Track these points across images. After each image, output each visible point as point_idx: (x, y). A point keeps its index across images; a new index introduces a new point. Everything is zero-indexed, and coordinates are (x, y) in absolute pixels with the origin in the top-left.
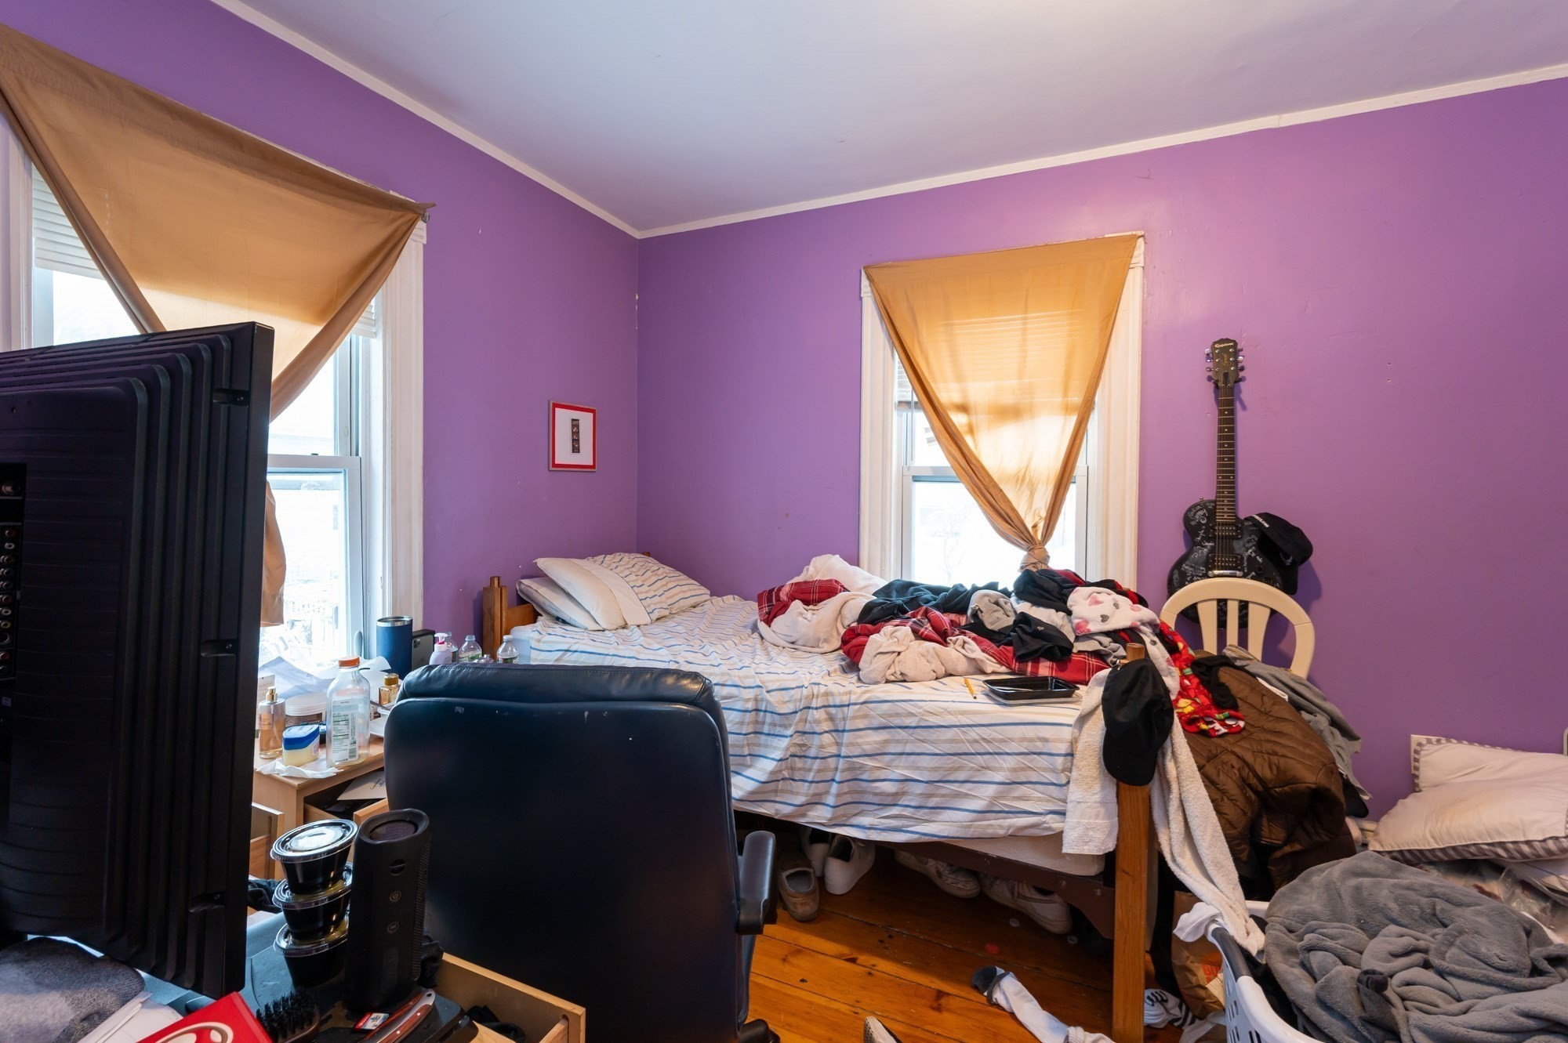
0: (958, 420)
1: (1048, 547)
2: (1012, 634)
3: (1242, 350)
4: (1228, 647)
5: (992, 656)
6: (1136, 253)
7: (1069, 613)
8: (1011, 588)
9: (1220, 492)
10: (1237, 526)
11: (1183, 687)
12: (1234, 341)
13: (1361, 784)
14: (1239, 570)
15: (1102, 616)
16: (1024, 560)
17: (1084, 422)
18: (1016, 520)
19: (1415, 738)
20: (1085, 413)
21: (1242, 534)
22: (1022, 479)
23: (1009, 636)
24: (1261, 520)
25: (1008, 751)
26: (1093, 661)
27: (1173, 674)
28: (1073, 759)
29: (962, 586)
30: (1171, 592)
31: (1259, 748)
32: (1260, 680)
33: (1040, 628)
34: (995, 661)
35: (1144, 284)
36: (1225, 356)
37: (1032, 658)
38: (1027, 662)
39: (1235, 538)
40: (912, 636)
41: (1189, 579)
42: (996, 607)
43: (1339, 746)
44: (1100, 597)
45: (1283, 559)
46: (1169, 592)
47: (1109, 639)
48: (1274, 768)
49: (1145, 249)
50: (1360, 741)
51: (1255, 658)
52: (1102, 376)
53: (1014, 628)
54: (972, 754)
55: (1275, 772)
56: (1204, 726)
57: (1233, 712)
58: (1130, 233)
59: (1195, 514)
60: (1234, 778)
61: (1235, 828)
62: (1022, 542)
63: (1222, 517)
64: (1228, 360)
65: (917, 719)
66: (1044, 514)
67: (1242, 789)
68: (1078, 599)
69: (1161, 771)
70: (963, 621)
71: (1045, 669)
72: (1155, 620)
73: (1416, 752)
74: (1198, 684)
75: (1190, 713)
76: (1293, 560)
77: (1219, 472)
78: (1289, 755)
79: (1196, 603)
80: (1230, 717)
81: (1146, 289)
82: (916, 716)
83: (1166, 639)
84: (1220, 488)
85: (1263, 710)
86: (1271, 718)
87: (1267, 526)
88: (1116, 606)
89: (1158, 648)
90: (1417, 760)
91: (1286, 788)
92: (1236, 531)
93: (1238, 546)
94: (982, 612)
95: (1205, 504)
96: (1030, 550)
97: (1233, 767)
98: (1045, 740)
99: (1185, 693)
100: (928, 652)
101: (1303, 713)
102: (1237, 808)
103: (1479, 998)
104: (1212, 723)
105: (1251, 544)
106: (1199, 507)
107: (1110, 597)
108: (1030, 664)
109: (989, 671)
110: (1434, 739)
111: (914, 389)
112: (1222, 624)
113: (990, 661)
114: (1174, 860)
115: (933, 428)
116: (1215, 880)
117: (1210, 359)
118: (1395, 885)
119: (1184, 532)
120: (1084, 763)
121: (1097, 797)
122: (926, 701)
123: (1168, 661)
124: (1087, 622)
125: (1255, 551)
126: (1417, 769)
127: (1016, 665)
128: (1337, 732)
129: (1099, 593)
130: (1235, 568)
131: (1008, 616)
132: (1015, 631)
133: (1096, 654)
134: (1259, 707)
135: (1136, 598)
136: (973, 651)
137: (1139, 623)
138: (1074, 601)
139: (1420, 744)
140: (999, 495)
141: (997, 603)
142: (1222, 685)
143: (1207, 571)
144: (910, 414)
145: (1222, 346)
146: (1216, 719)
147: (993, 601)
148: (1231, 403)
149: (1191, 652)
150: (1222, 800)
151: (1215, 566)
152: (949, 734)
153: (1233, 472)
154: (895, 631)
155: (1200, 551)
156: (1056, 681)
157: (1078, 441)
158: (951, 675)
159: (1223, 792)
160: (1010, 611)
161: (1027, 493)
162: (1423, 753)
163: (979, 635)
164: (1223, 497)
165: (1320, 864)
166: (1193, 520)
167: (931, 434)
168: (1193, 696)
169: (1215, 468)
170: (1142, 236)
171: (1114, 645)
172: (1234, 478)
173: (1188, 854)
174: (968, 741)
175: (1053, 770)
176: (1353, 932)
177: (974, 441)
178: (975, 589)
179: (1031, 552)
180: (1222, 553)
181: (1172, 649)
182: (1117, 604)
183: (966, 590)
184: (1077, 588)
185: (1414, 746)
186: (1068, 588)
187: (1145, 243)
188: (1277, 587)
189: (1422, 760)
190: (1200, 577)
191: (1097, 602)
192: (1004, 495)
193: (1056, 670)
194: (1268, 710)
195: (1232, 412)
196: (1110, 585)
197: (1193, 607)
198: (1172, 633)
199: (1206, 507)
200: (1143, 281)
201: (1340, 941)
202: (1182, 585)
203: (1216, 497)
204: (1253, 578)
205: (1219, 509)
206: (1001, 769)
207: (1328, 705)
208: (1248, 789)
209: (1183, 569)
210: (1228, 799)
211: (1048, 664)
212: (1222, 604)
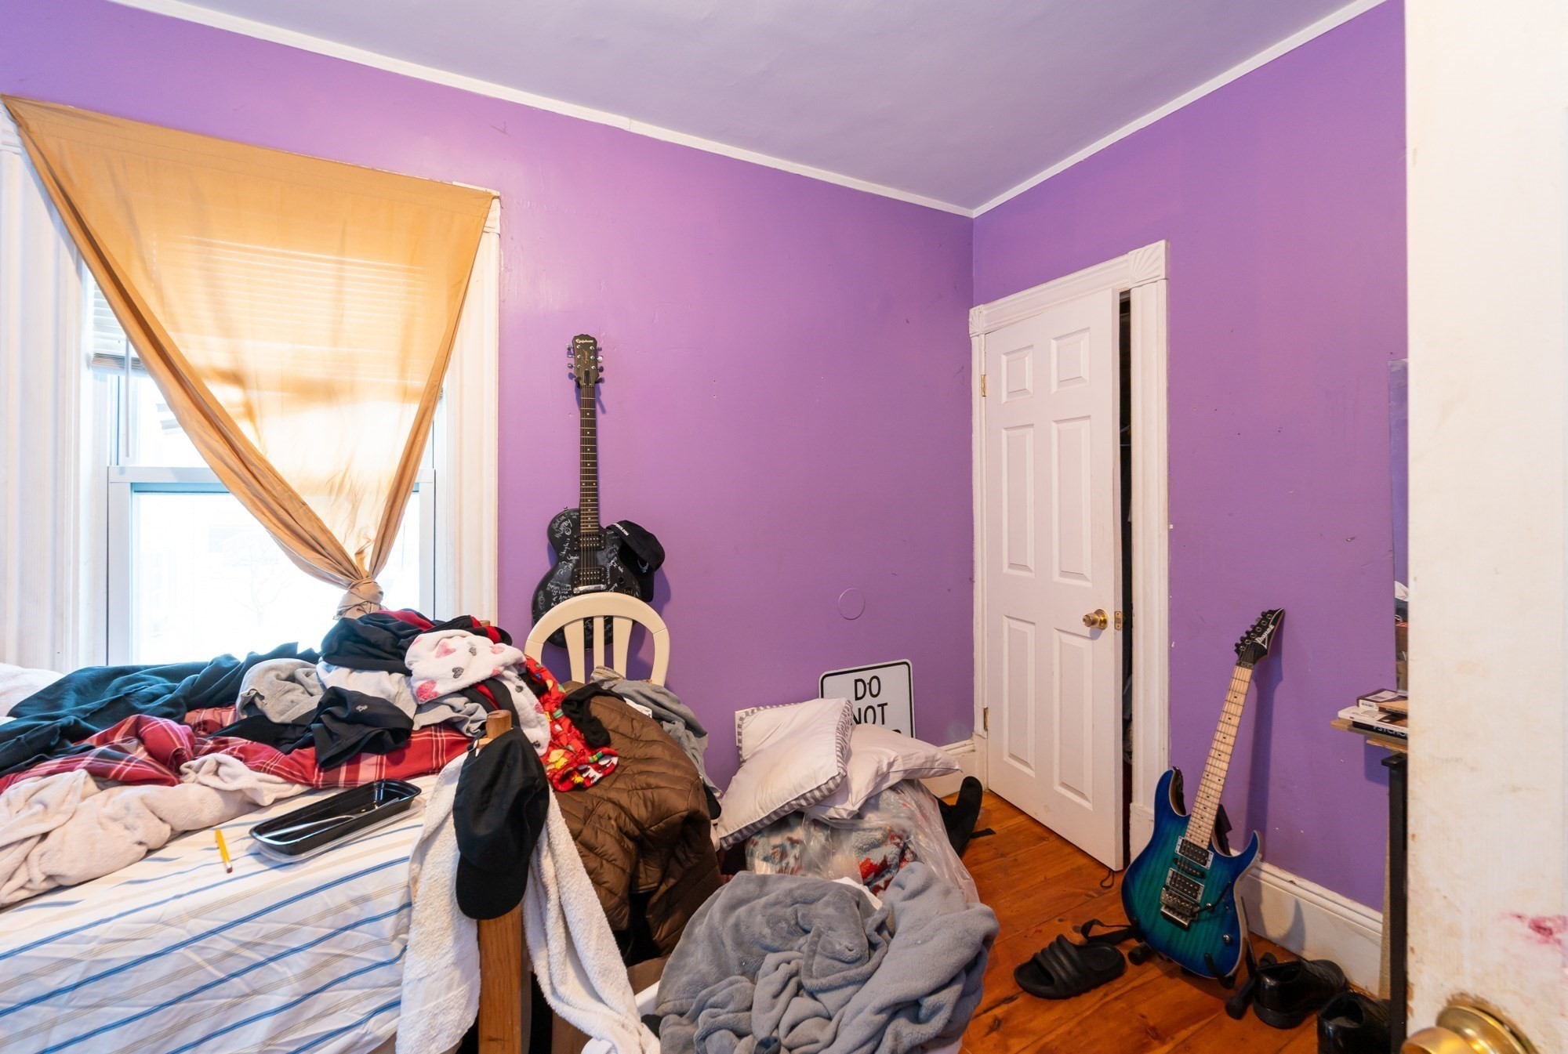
0: (225, 396)
1: (380, 579)
2: (314, 726)
3: (601, 349)
4: (595, 670)
5: (273, 773)
6: (491, 215)
7: (408, 673)
8: (318, 649)
9: (583, 500)
10: (600, 536)
11: (555, 736)
12: (593, 339)
13: (714, 784)
14: (603, 583)
15: (454, 670)
16: (343, 602)
17: (428, 413)
18: (330, 548)
19: (739, 713)
20: (430, 401)
21: (605, 543)
22: (336, 488)
23: (309, 730)
24: (621, 528)
25: (295, 945)
26: (444, 737)
27: (543, 723)
28: (411, 911)
29: (229, 658)
30: (536, 619)
31: (633, 784)
32: (629, 702)
33: (361, 708)
34: (280, 780)
35: (500, 255)
36: (586, 353)
37: (348, 757)
38: (340, 766)
39: (599, 549)
40: (92, 785)
41: (554, 599)
42: (289, 685)
43: (694, 748)
44: (452, 644)
45: (641, 566)
46: (534, 618)
47: (464, 699)
48: (649, 804)
49: (501, 214)
50: (707, 735)
51: (621, 676)
52: (452, 357)
53: (319, 715)
54: (221, 981)
55: (650, 809)
56: (578, 779)
57: (606, 749)
58: (484, 189)
59: (559, 526)
60: (612, 832)
61: (616, 895)
62: (339, 576)
63: (586, 527)
64: (589, 358)
65: (80, 967)
66: (373, 534)
67: (620, 842)
68: (422, 653)
69: (536, 873)
70: (228, 717)
71: (369, 770)
72: (521, 659)
73: (740, 726)
74: (570, 726)
75: (564, 768)
76: (649, 567)
77: (582, 478)
78: (662, 784)
79: (563, 627)
80: (604, 756)
81: (503, 262)
82: (81, 961)
83: (534, 679)
84: (583, 495)
85: (633, 736)
86: (642, 744)
87: (627, 534)
88: (473, 651)
89: (525, 695)
90: (740, 734)
91: (661, 824)
92: (600, 541)
93: (601, 556)
94: (262, 698)
95: (569, 513)
96: (352, 587)
97: (610, 818)
98: (364, 899)
99: (557, 742)
100: (127, 808)
101: (664, 723)
102: (616, 868)
103: (842, 1006)
104: (586, 770)
105: (612, 555)
106: (563, 517)
107: (465, 640)
108: (344, 769)
109: (267, 800)
110: (749, 710)
111: (130, 338)
112: (589, 644)
113: (271, 782)
114: (554, 991)
115: (172, 405)
116: (604, 996)
117: (571, 354)
118: (766, 906)
119: (549, 546)
120: (429, 911)
121: (450, 958)
122: (109, 920)
123: (537, 708)
124: (433, 682)
125: (616, 562)
126: (740, 741)
127: (318, 777)
128: (691, 734)
129: (451, 637)
130: (599, 582)
131: (312, 695)
132: (319, 721)
133: (449, 725)
134: (629, 735)
135: (498, 636)
136: (234, 777)
137: (501, 669)
138: (416, 656)
139: (741, 719)
140: (301, 511)
141: (292, 678)
142: (596, 721)
143: (573, 588)
144: (123, 378)
145: (583, 342)
146: (589, 764)
147: (284, 676)
148: (592, 404)
149: (561, 689)
150: (602, 865)
151: (580, 582)
152: (165, 966)
153: (596, 478)
154: (42, 788)
155: (566, 567)
156: (386, 786)
157: (420, 438)
158: (186, 833)
159: (601, 856)
160: (315, 686)
161: (347, 506)
162: (744, 726)
163: (254, 739)
164: (587, 505)
165: (699, 906)
166: (557, 532)
167: (170, 416)
168: (565, 744)
169: (578, 475)
170: (498, 197)
171: (471, 706)
172: (596, 485)
173: (571, 972)
174: (210, 962)
175: (380, 943)
176: (738, 985)
177: (257, 430)
178: (253, 660)
179: (353, 590)
180: (587, 567)
181: (540, 690)
182: (475, 649)
183: (239, 663)
184: (421, 636)
185: (737, 722)
186: (406, 636)
187: (502, 207)
188: (636, 597)
189: (743, 732)
190: (566, 595)
191: (448, 652)
192: (310, 511)
193: (387, 766)
194: (638, 735)
195: (593, 414)
196: (465, 623)
197: (560, 631)
198: (540, 670)
199: (570, 518)
200: (500, 251)
201: (731, 1007)
202: (548, 608)
203: (580, 505)
204: (616, 590)
205: (584, 518)
206: (284, 981)
207: (683, 709)
208: (626, 839)
209: (548, 589)
210: (607, 860)
211: (374, 759)
212: (588, 622)
